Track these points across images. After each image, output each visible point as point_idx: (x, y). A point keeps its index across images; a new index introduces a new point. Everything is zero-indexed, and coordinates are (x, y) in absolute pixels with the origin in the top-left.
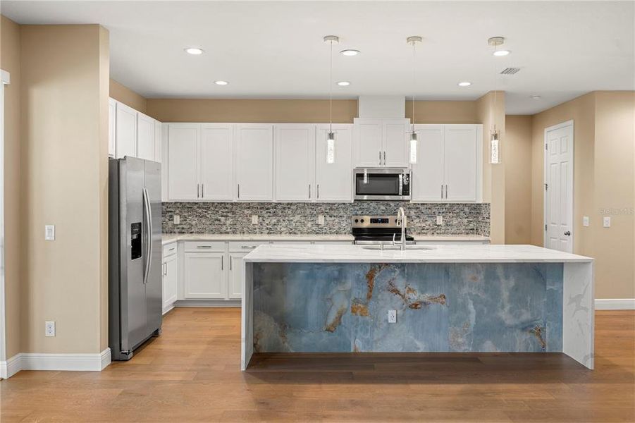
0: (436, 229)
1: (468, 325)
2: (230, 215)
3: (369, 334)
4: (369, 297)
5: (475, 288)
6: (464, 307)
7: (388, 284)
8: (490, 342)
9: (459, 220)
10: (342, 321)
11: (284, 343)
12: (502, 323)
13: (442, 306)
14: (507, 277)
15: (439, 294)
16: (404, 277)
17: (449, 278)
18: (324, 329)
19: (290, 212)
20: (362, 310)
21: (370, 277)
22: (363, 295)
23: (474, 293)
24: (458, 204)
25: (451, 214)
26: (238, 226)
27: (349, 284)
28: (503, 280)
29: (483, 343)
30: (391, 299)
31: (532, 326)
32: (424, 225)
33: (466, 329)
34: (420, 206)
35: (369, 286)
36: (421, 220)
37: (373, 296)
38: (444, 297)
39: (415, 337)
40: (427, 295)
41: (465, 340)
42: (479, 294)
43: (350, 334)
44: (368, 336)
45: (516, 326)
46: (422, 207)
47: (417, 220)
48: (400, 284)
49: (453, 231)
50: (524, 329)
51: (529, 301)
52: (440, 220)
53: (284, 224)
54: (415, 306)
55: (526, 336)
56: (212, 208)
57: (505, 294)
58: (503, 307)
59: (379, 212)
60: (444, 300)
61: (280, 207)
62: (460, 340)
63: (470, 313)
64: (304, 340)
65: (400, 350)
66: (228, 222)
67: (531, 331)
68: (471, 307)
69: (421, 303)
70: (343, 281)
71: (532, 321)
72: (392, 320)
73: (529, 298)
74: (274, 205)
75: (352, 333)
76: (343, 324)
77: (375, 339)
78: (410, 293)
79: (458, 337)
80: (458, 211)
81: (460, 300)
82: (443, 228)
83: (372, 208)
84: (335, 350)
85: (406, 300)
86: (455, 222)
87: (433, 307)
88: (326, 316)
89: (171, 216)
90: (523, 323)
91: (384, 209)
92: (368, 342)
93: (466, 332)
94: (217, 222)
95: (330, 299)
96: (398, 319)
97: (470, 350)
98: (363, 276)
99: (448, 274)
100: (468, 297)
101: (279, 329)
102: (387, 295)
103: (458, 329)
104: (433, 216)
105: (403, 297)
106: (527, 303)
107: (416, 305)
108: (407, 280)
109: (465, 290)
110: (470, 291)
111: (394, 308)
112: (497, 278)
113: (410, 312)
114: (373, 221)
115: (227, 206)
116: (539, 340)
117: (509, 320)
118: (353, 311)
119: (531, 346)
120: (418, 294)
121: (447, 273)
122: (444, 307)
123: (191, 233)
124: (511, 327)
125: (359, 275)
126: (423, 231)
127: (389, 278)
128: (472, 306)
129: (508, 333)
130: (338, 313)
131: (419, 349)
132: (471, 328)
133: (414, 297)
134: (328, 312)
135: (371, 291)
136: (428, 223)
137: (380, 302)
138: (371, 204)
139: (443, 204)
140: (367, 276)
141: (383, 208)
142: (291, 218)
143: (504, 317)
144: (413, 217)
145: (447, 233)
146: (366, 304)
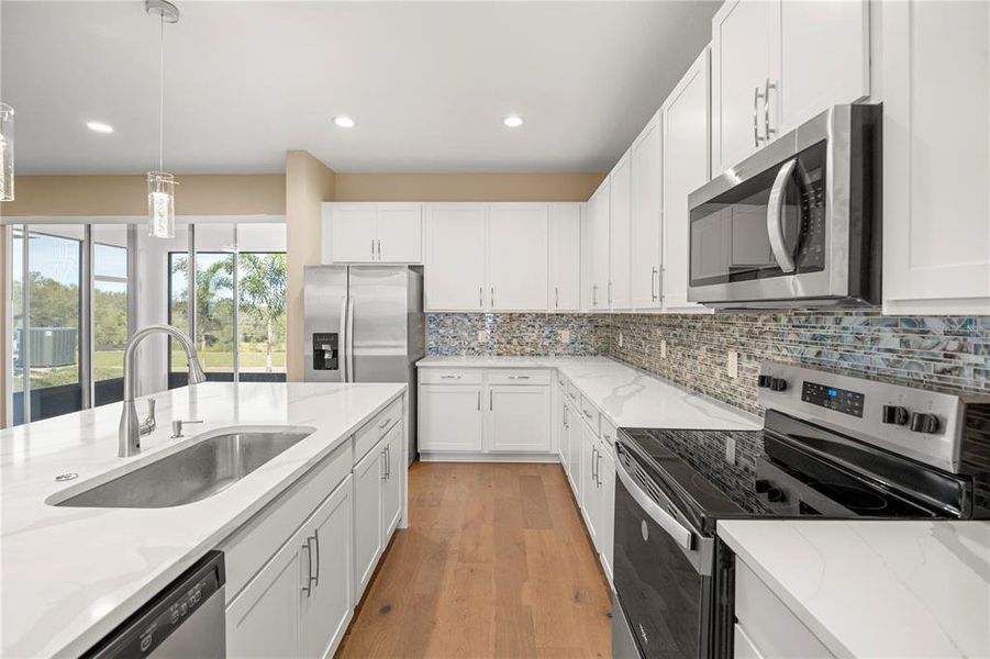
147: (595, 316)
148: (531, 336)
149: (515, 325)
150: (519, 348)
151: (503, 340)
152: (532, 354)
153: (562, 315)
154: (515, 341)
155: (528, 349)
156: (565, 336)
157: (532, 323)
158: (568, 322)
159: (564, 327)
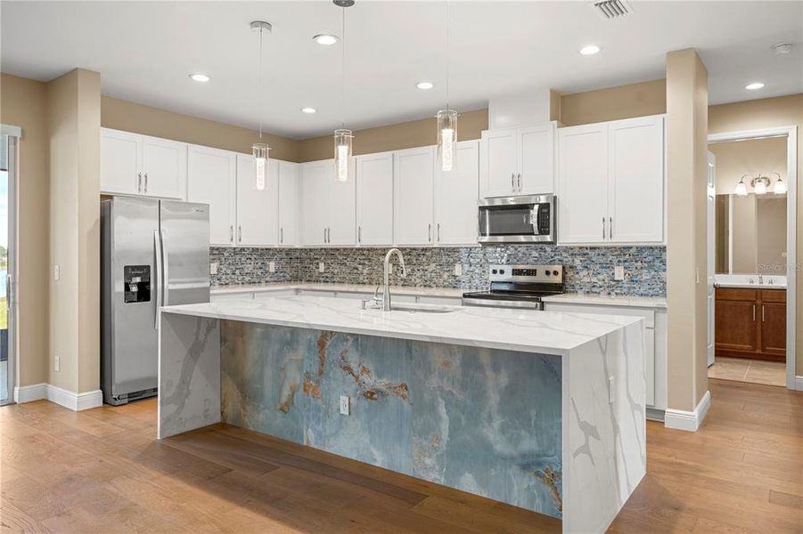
0: (613, 287)
1: (438, 439)
2: (366, 262)
3: (321, 425)
4: (321, 373)
5: (448, 380)
6: (433, 409)
7: (340, 358)
8: (470, 475)
9: (653, 273)
10: (295, 401)
11: (244, 416)
12: (489, 447)
13: (404, 401)
14: (496, 369)
15: (397, 382)
16: (357, 349)
17: (411, 358)
18: (278, 407)
19: (424, 260)
20: (314, 390)
21: (321, 344)
22: (315, 369)
23: (447, 389)
24: (651, 248)
25: (639, 263)
26: (374, 276)
27: (301, 351)
28: (489, 373)
29: (461, 474)
30: (344, 380)
31: (539, 464)
32: (594, 280)
33: (436, 445)
34: (588, 251)
35: (320, 357)
36: (592, 272)
37: (325, 372)
38: (406, 388)
39: (371, 442)
40: (385, 381)
41: (434, 463)
42: (454, 392)
43: (302, 419)
44: (319, 428)
45: (512, 458)
46: (591, 253)
47: (585, 272)
48: (353, 359)
49: (642, 291)
50: (525, 467)
51: (534, 418)
52: (619, 273)
53: (418, 274)
54: (370, 395)
55: (529, 481)
56: (351, 255)
57: (494, 399)
58: (490, 419)
59: (531, 260)
60: (406, 393)
61: (414, 253)
62: (428, 461)
63: (440, 418)
64: (261, 417)
65: (353, 456)
66: (365, 271)
67: (538, 474)
68: (442, 410)
69: (378, 391)
70: (295, 346)
71: (538, 456)
72: (345, 411)
73: (533, 413)
74: (408, 250)
75: (305, 419)
76: (296, 405)
77: (328, 433)
78: (365, 375)
79: (425, 456)
80: (651, 258)
81: (427, 397)
82: (626, 286)
83: (520, 255)
84: (288, 437)
85: (360, 385)
86: (645, 276)
87: (392, 400)
88: (280, 390)
89: (318, 264)
90: (523, 456)
91: (537, 255)
92: (320, 436)
93: (436, 451)
94: (355, 271)
95: (284, 369)
96: (352, 412)
97: (442, 481)
98: (315, 343)
99: (411, 352)
100: (438, 392)
101: (240, 398)
102: (339, 372)
103: (425, 443)
104: (609, 266)
105: (357, 378)
106: (530, 420)
107: (372, 394)
108: (361, 356)
109: (434, 382)
110: (441, 384)
111: (346, 393)
112: (480, 368)
113: (365, 403)
114: (516, 272)
115: (365, 252)
116: (553, 494)
117: (500, 446)
118: (305, 390)
119: (538, 501)
120: (374, 378)
121: (409, 350)
122: (406, 403)
123: (334, 282)
124: (504, 459)
125: (310, 341)
126: (594, 290)
127: (342, 349)
128: (445, 410)
129: (499, 467)
130: (291, 388)
131: (375, 460)
132: (443, 446)
133: (370, 381)
134: (282, 386)
135: (322, 365)
136: (601, 277)
137: (332, 382)
138: (519, 249)
139: (624, 248)
140: (319, 344)
141: (535, 254)
142: (426, 267)
143: (491, 437)
144: (579, 267)
145: (633, 294)
146: (318, 382)
147: (290, 250)
148: (249, 268)
149: (238, 257)
150: (240, 278)
151: (229, 271)
152: (250, 283)
153: (270, 249)
154: (237, 272)
155: (247, 279)
156: (272, 266)
157: (249, 256)
158: (274, 255)
159: (270, 260)
